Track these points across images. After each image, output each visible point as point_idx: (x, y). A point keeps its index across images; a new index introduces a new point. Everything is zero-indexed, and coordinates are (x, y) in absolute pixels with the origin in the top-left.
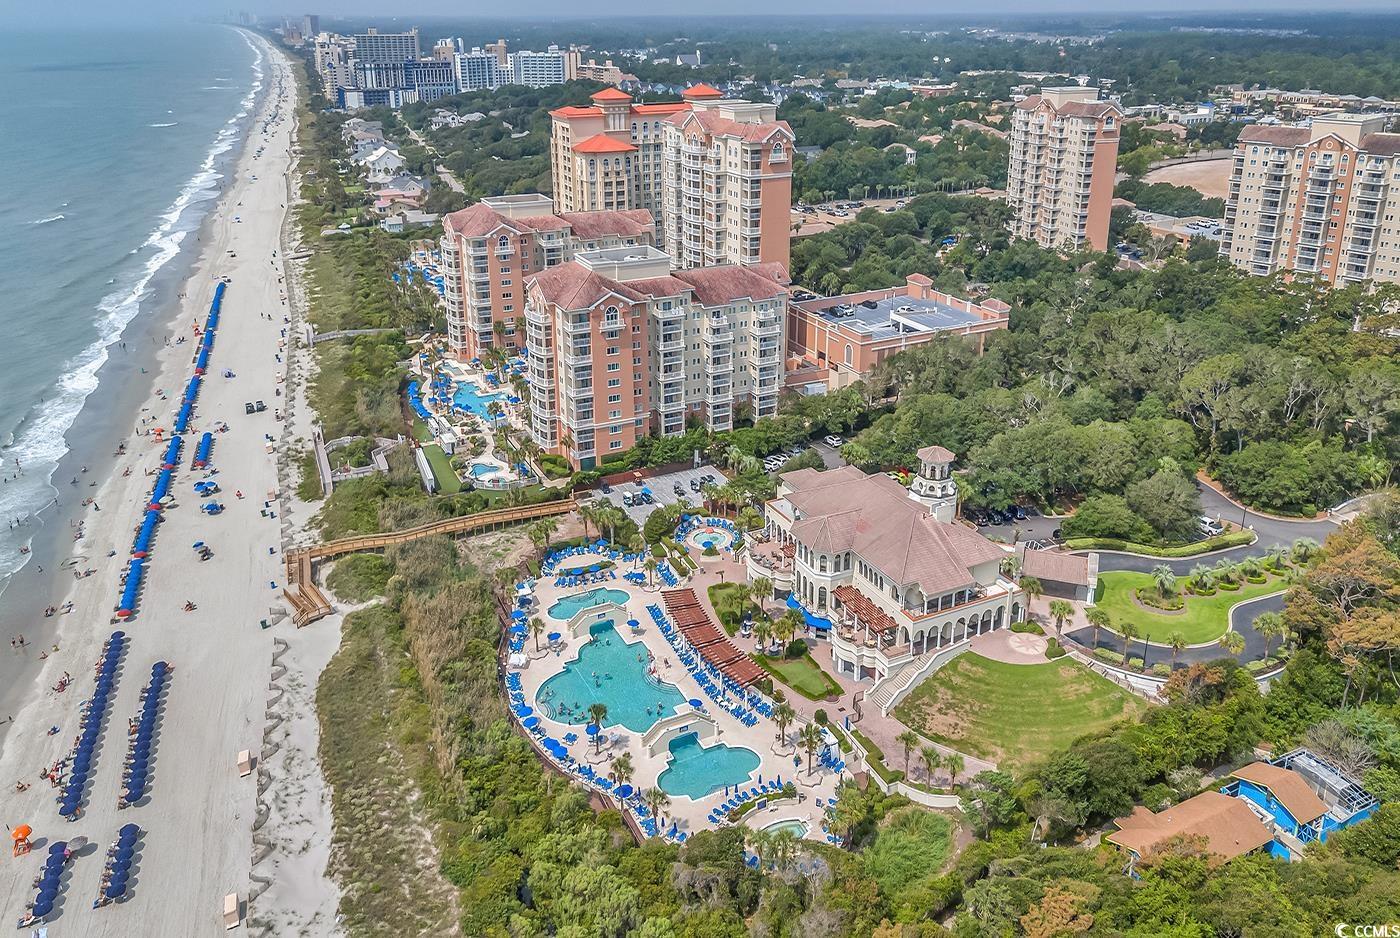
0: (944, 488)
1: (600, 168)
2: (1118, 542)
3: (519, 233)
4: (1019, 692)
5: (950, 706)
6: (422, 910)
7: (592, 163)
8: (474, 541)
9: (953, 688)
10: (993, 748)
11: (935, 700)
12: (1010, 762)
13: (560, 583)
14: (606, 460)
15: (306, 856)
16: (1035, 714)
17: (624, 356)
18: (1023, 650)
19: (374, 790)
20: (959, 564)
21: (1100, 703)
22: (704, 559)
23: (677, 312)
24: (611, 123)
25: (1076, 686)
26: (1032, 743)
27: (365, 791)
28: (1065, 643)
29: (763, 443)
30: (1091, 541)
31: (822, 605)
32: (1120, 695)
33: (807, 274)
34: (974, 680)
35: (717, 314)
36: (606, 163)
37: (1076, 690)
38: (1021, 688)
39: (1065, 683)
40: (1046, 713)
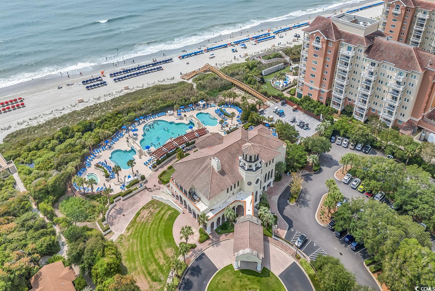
5: (152, 213)
9: (159, 212)
10: (131, 231)
11: (156, 208)
12: (123, 238)
16: (145, 243)
17: (320, 60)
20: (192, 181)
21: (155, 270)
25: (162, 257)
26: (132, 244)
28: (195, 252)
32: (162, 279)
34: (162, 217)
35: (373, 64)
37: (160, 257)
38: (157, 234)
39: (163, 252)
40: (146, 246)
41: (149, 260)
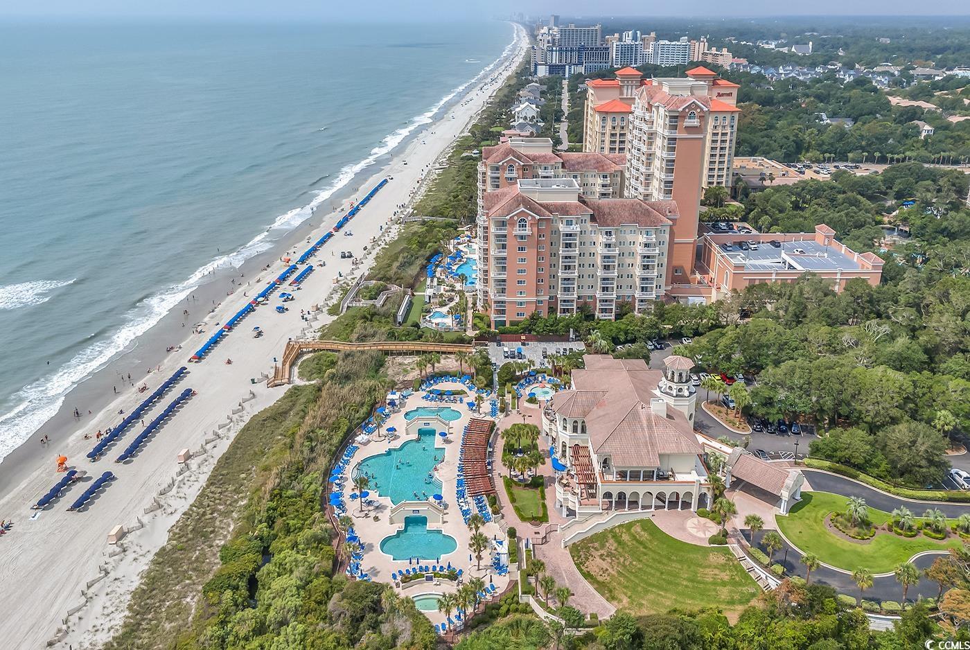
0: (680, 390)
1: (609, 123)
2: (852, 471)
3: (522, 164)
4: (665, 561)
5: (610, 555)
6: (194, 570)
7: (604, 119)
8: (399, 359)
9: (619, 542)
10: (622, 596)
11: (603, 546)
13: (426, 398)
14: (513, 323)
15: (170, 517)
16: (669, 583)
17: (531, 254)
18: (693, 531)
19: (225, 492)
20: (653, 449)
21: (731, 592)
22: (527, 405)
23: (575, 228)
24: (625, 91)
25: (717, 571)
26: (653, 603)
27: (219, 490)
28: (734, 536)
29: (622, 333)
30: (827, 463)
31: (564, 455)
32: (752, 591)
33: (751, 216)
34: (638, 541)
35: (609, 233)
36: (614, 119)
37: (715, 575)
38: (669, 559)
39: (709, 566)
40: (678, 584)
41: (709, 590)
